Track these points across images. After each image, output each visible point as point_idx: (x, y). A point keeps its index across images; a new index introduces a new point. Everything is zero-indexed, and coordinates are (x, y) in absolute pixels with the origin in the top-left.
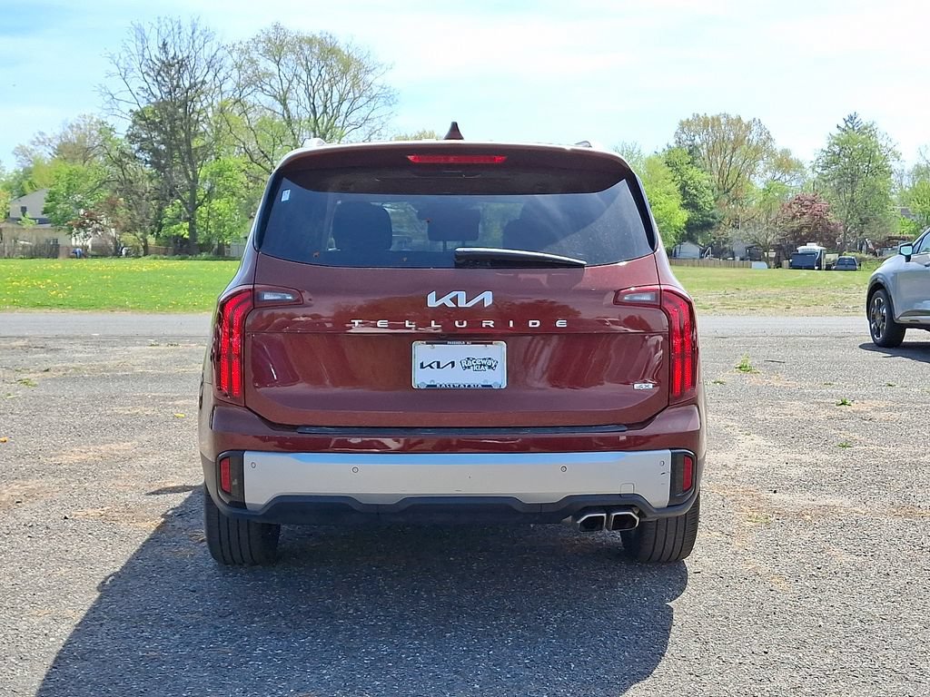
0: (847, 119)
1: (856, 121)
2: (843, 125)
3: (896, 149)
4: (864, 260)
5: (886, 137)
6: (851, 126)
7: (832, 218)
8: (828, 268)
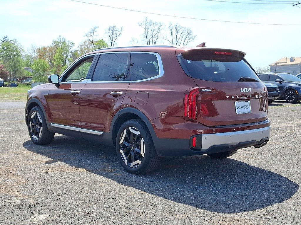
0: (4, 38)
1: (7, 39)
2: (3, 40)
3: (23, 49)
4: (18, 84)
5: (20, 45)
6: (5, 40)
7: (4, 70)
8: (5, 86)
